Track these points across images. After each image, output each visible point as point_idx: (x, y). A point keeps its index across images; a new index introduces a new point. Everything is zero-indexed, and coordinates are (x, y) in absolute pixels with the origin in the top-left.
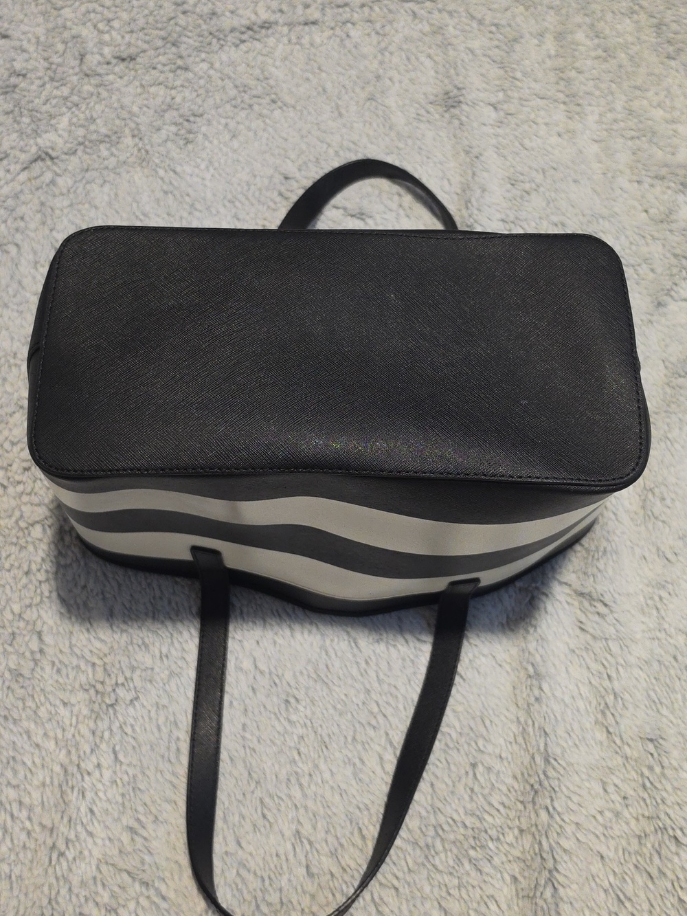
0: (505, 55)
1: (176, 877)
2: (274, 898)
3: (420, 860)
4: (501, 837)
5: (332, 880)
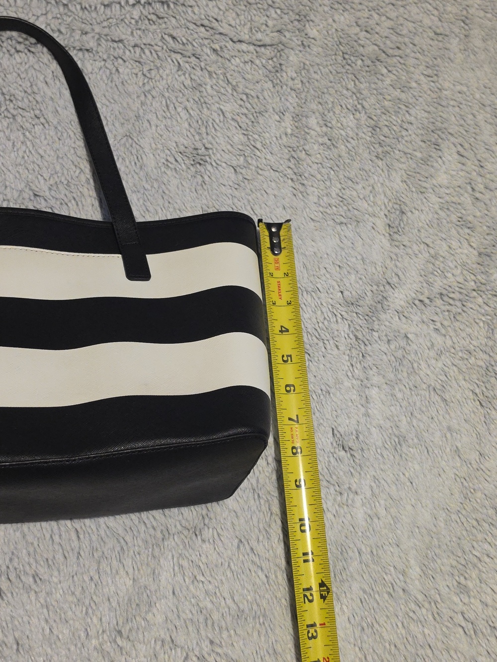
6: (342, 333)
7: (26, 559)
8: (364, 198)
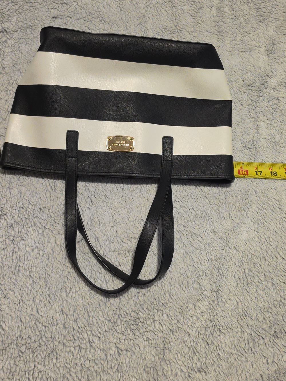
0: (195, 13)
1: (10, 322)
2: (49, 335)
3: (110, 327)
4: (145, 322)
5: (74, 331)
6: (244, 99)
7: (102, 190)
8: (254, 40)
